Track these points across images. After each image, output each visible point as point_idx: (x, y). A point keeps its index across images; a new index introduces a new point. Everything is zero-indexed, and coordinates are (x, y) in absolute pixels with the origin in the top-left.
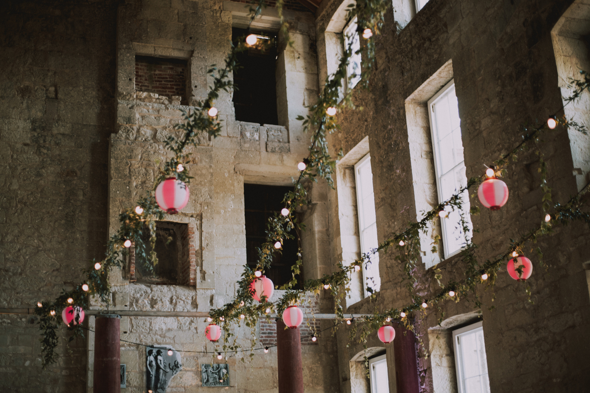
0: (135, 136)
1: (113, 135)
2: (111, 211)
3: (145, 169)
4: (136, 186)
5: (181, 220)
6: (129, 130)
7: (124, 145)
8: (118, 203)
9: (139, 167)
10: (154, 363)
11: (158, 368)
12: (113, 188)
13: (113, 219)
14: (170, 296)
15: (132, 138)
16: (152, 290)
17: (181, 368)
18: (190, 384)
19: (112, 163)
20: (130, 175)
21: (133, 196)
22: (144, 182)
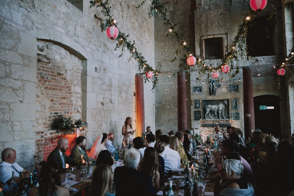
0: (202, 10)
1: (195, 11)
2: (195, 37)
3: (206, 20)
4: (203, 27)
5: (220, 36)
6: (200, 8)
7: (199, 13)
8: (198, 34)
9: (204, 20)
10: (212, 85)
11: (213, 87)
12: (196, 29)
13: (196, 39)
14: (217, 63)
15: (201, 10)
16: (210, 61)
17: (221, 86)
18: (224, 91)
19: (195, 20)
20: (201, 23)
21: (202, 31)
22: (206, 25)
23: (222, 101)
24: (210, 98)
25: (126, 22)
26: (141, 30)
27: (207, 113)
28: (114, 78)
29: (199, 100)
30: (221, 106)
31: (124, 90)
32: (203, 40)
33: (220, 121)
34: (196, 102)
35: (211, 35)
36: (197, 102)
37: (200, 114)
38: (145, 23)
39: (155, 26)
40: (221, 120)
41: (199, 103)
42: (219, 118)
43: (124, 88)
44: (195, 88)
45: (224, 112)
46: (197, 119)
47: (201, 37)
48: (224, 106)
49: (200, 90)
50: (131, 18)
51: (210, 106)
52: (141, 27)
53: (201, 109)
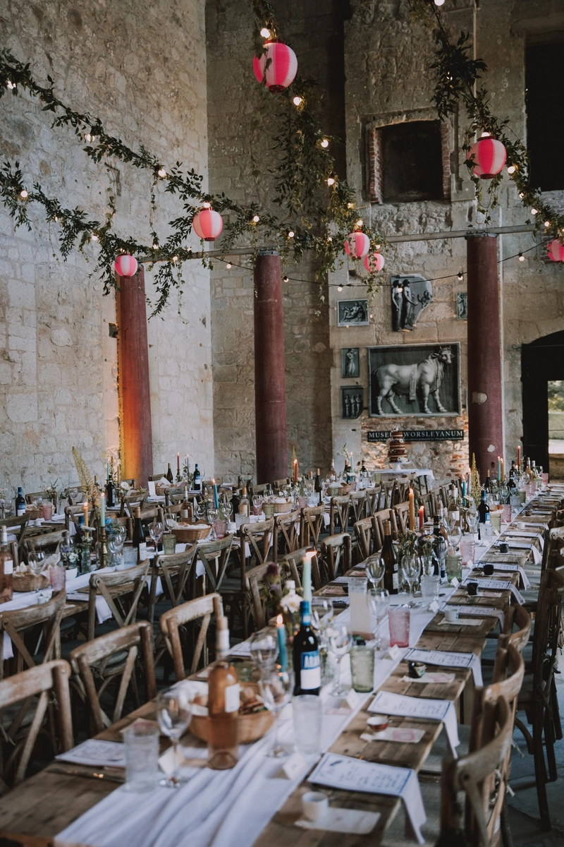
0: (372, 17)
1: (346, 22)
2: (347, 121)
3: (386, 58)
4: (375, 84)
5: (431, 117)
6: (364, 11)
7: (360, 32)
8: (354, 110)
9: (378, 58)
10: (400, 296)
11: (405, 300)
12: (348, 93)
13: (350, 131)
14: (419, 215)
15: (368, 20)
16: (398, 210)
17: (432, 299)
18: (443, 317)
19: (346, 59)
20: (368, 70)
21: (371, 98)
22: (384, 77)
23: (435, 351)
24: (395, 340)
25: (65, 79)
26: (141, 101)
27: (385, 392)
28: (15, 278)
29: (357, 349)
30: (432, 369)
31: (61, 316)
32: (375, 133)
33: (428, 422)
34: (350, 353)
35: (400, 114)
36: (351, 356)
37: (360, 397)
38: (159, 75)
39: (210, 83)
40: (430, 418)
41: (357, 358)
42: (423, 410)
43: (63, 312)
44: (345, 305)
47: (365, 121)
48: (441, 367)
49: (362, 314)
50: (89, 63)
51: (393, 368)
52: (142, 90)
53: (361, 381)
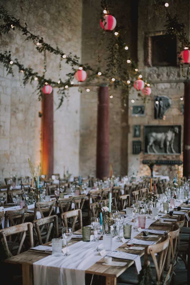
2: (138, 33)
4: (150, 19)
8: (142, 29)
10: (158, 105)
11: (160, 107)
12: (139, 22)
13: (139, 37)
14: (167, 72)
16: (158, 70)
18: (175, 114)
20: (147, 14)
21: (149, 24)
22: (154, 17)
23: (172, 128)
24: (156, 123)
25: (27, 16)
26: (56, 24)
27: (150, 144)
28: (4, 93)
29: (140, 126)
30: (170, 135)
31: (20, 108)
32: (150, 39)
33: (168, 157)
34: (137, 127)
35: (160, 31)
36: (137, 128)
37: (140, 145)
38: (63, 14)
40: (169, 155)
41: (140, 130)
42: (166, 152)
43: (21, 107)
44: (135, 108)
45: (174, 143)
46: (135, 152)
47: (146, 33)
48: (174, 135)
49: (142, 112)
50: (36, 10)
51: (154, 134)
52: (56, 20)
53: (141, 139)
